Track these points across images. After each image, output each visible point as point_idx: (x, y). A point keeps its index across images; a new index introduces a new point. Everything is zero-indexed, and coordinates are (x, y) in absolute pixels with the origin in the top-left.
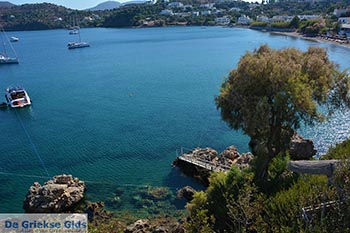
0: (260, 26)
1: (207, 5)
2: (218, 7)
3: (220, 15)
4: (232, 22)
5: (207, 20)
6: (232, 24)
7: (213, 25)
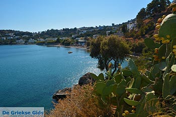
0: (41, 43)
1: (10, 34)
2: (16, 35)
3: (18, 39)
4: (26, 42)
5: (11, 42)
6: (26, 43)
7: (15, 44)
